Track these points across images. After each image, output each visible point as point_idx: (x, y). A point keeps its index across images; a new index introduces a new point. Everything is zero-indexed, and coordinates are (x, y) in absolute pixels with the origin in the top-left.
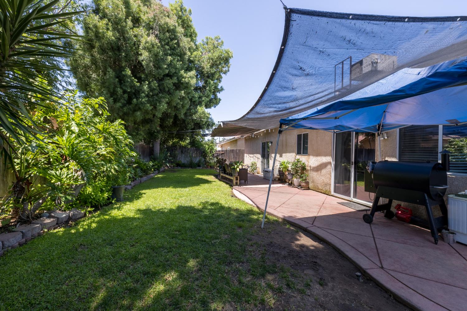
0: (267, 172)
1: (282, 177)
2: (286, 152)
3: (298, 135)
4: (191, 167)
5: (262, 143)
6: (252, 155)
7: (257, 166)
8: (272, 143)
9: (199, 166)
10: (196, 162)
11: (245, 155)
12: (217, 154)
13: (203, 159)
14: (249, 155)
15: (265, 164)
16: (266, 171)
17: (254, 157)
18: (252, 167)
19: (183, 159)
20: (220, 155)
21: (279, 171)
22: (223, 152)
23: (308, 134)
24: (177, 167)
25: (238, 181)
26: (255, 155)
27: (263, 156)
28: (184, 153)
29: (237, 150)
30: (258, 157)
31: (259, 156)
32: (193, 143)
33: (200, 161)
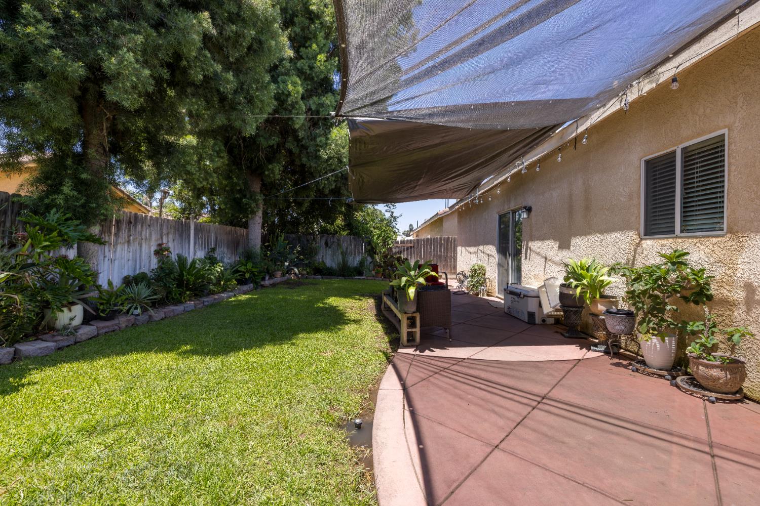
0: (518, 295)
1: (573, 317)
2: (586, 231)
3: (647, 162)
4: (343, 276)
5: (501, 217)
6: (472, 249)
7: (487, 276)
8: (529, 210)
9: (360, 273)
10: (355, 265)
11: (459, 249)
12: (398, 247)
13: (369, 259)
14: (467, 248)
15: (507, 270)
16: (512, 293)
17: (479, 252)
18: (472, 277)
19: (328, 258)
20: (404, 251)
21: (562, 296)
22: (412, 245)
23: (721, 138)
24: (315, 274)
25: (417, 330)
26: (481, 248)
27: (503, 250)
28: (330, 248)
29: (441, 238)
30: (489, 252)
31: (492, 250)
32: (351, 226)
33: (362, 263)
